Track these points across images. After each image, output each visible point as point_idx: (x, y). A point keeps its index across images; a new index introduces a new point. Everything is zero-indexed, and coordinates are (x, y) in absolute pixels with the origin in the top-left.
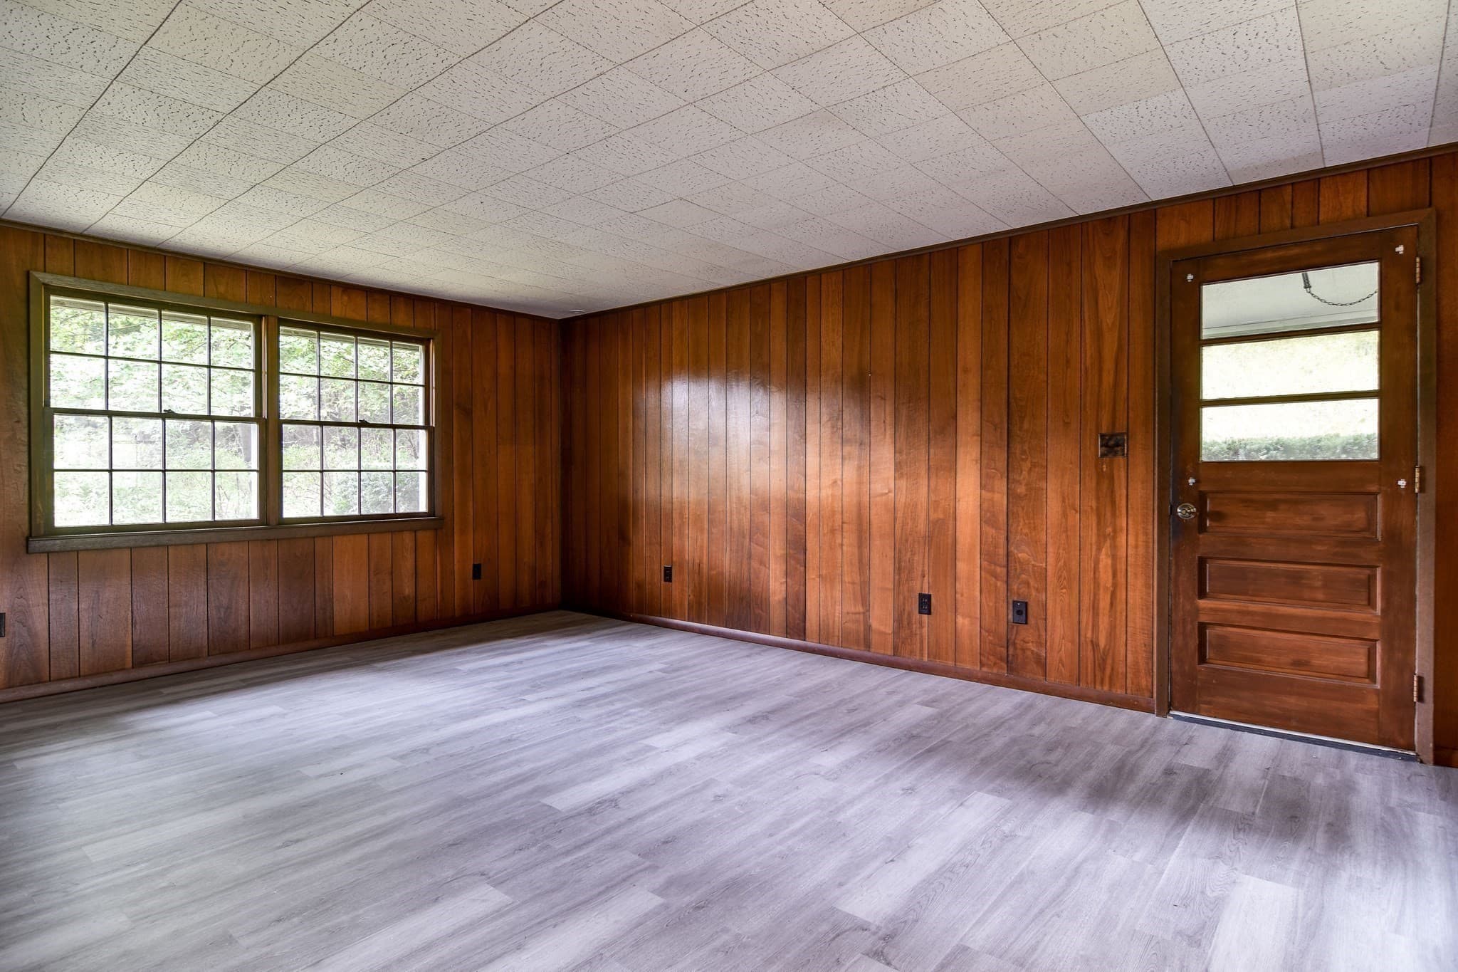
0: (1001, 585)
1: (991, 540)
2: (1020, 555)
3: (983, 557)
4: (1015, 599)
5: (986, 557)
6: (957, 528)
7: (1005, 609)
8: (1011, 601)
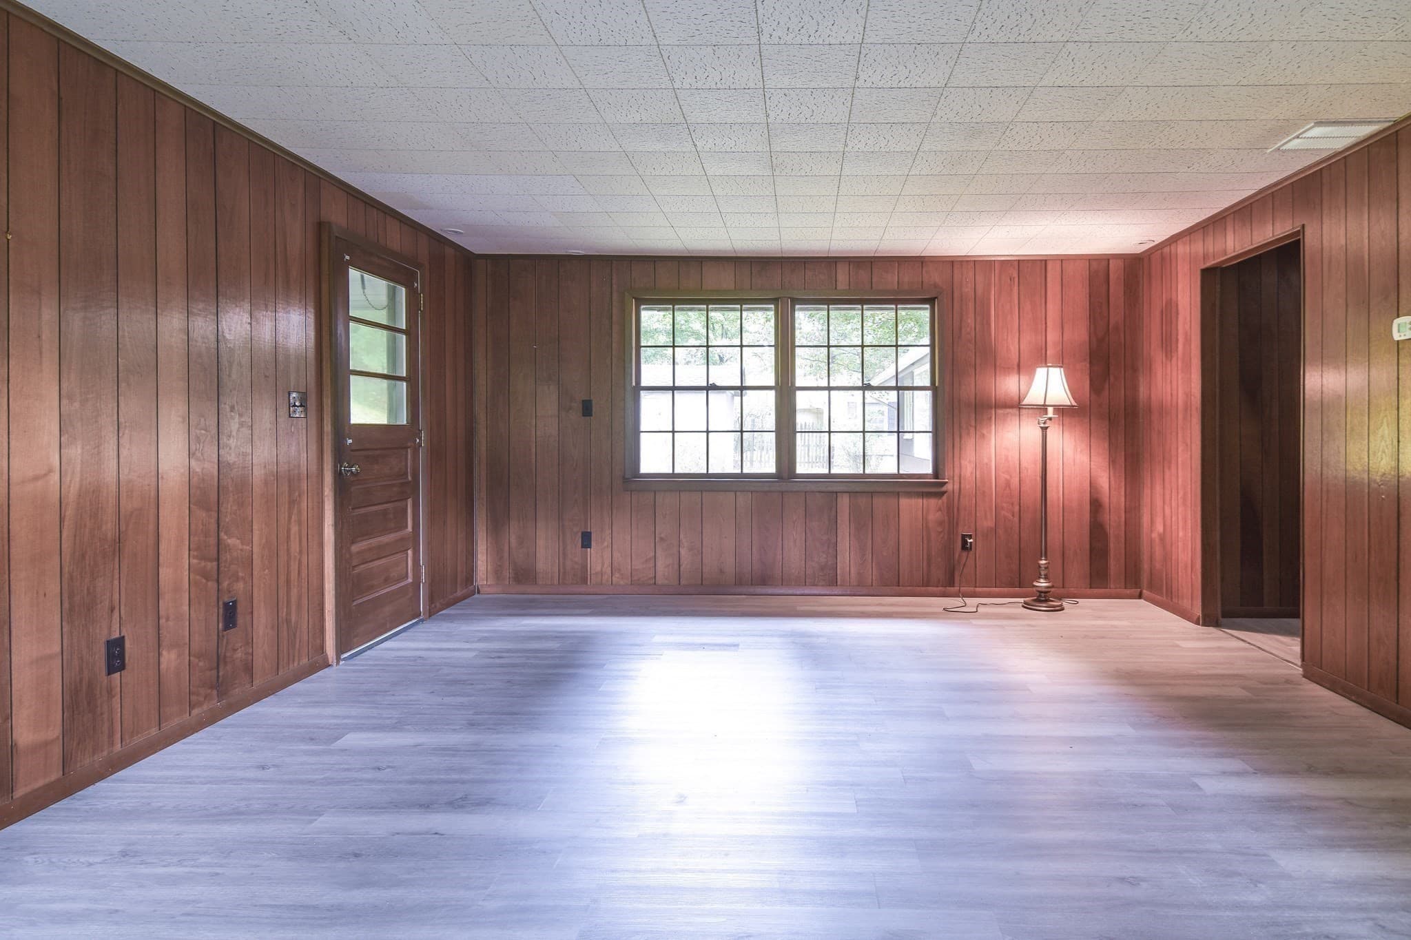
0: (212, 585)
1: (201, 527)
2: (229, 541)
3: (191, 552)
4: (226, 600)
5: (195, 553)
6: (161, 518)
7: (215, 618)
8: (221, 603)
